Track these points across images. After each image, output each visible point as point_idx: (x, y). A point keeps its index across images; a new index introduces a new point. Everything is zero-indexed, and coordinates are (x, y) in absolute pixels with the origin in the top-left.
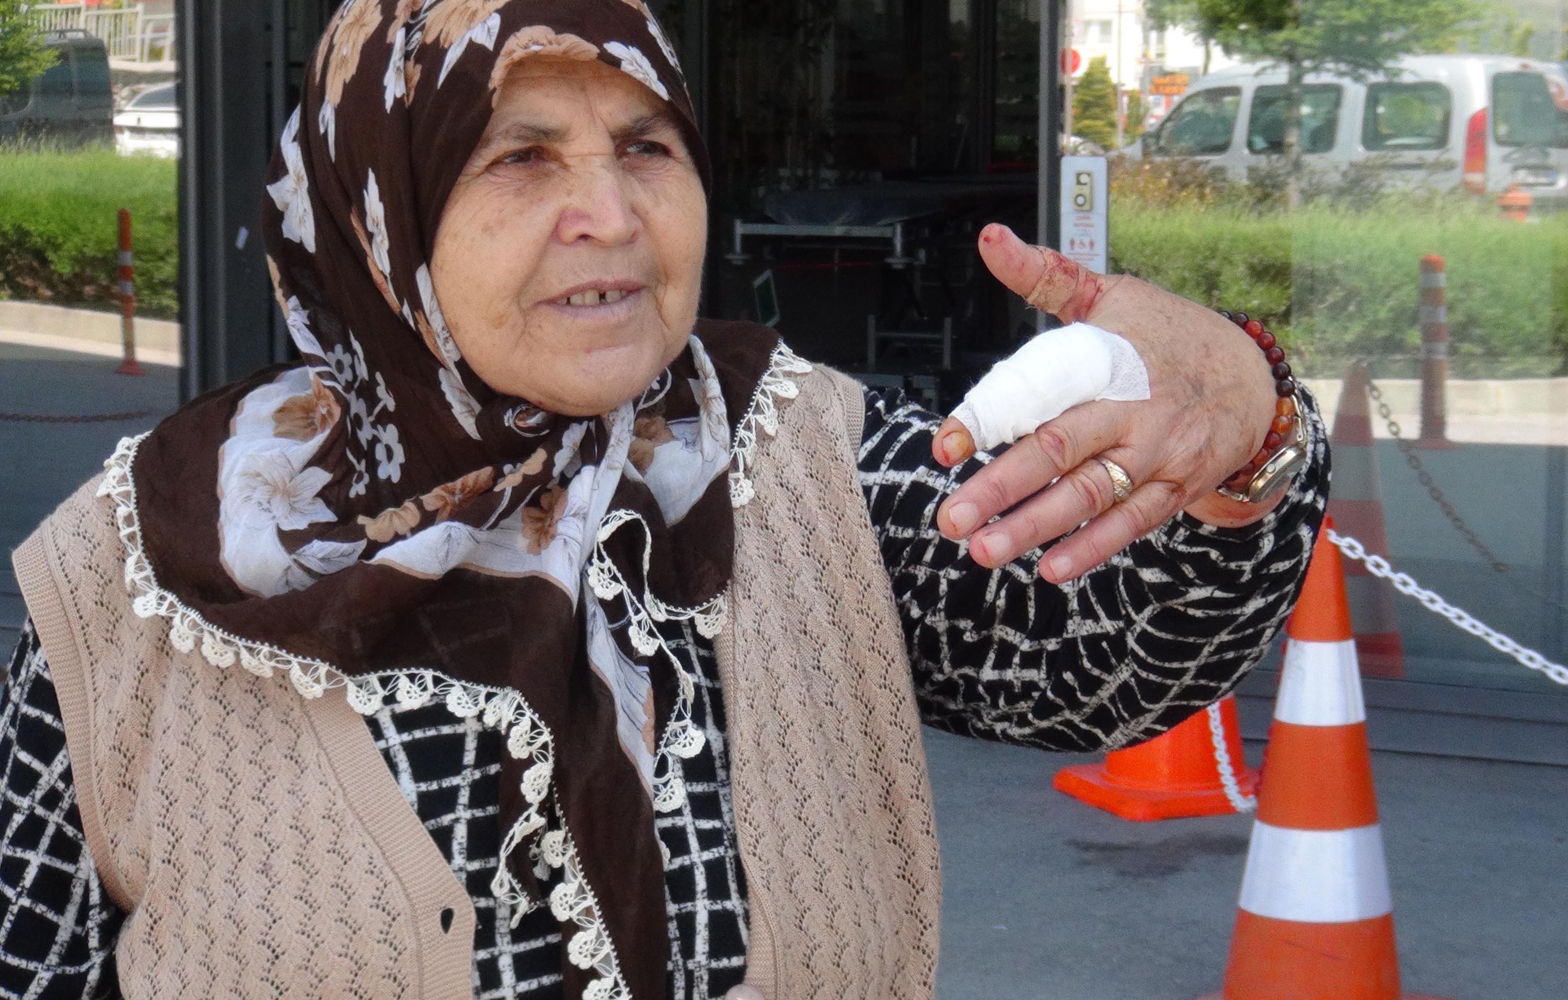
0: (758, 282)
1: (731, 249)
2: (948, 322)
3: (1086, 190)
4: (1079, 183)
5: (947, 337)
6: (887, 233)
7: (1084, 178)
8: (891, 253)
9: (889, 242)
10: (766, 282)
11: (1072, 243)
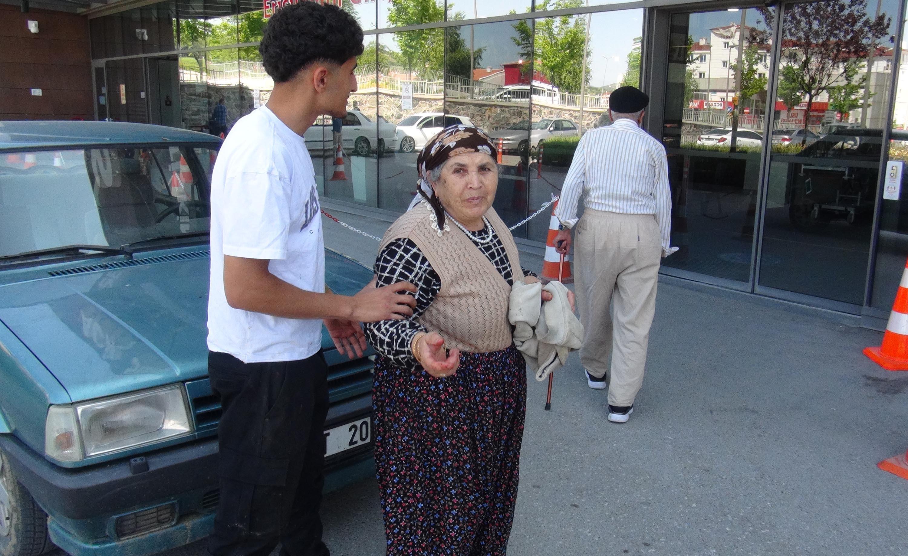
0: (807, 181)
1: (800, 172)
2: (860, 193)
3: (894, 172)
4: (892, 169)
5: (859, 197)
6: (844, 170)
7: (894, 168)
8: (844, 175)
9: (844, 172)
10: (809, 181)
11: (888, 187)
